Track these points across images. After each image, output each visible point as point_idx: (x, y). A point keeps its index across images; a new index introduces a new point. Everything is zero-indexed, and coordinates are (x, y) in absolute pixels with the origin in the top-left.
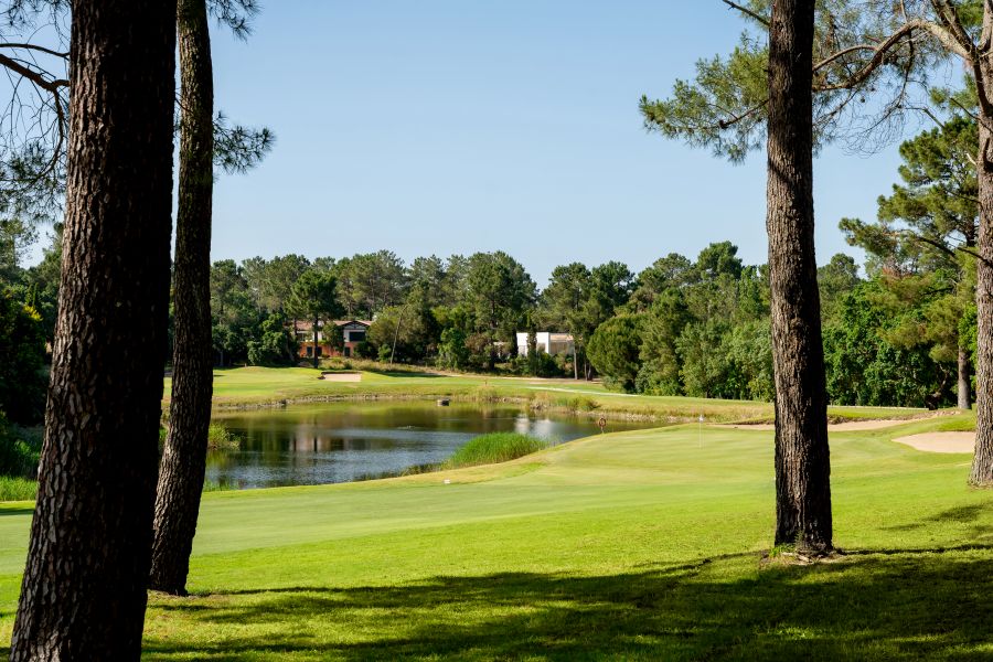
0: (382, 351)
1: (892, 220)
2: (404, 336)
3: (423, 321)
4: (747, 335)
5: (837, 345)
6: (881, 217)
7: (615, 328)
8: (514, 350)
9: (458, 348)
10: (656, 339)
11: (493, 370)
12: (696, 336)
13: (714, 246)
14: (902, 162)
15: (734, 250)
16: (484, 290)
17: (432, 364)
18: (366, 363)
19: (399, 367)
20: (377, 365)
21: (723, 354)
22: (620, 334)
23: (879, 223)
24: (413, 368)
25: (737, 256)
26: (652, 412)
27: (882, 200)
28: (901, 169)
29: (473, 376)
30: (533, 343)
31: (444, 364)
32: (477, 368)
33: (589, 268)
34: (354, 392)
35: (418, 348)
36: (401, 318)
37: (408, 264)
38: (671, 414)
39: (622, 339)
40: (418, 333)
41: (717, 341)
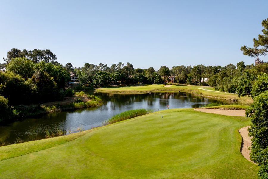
0: (177, 81)
1: (258, 46)
2: (181, 79)
3: (185, 76)
4: (236, 79)
5: (245, 84)
6: (255, 46)
7: (213, 78)
8: (200, 81)
9: (190, 81)
10: (219, 80)
11: (196, 85)
12: (226, 79)
13: (240, 62)
14: (263, 28)
15: (244, 63)
16: (194, 71)
17: (186, 84)
18: (175, 83)
19: (180, 84)
20: (176, 84)
21: (232, 83)
22: (214, 79)
23: (254, 48)
24: (182, 84)
25: (244, 64)
26: (212, 96)
27: (254, 40)
28: (263, 31)
29: (192, 86)
30: (204, 80)
31: (188, 84)
32: (193, 84)
33: (213, 67)
34: (167, 89)
35: (184, 81)
36: (181, 76)
37: (186, 67)
38: (216, 96)
39: (214, 80)
40: (184, 78)
41: (230, 80)
